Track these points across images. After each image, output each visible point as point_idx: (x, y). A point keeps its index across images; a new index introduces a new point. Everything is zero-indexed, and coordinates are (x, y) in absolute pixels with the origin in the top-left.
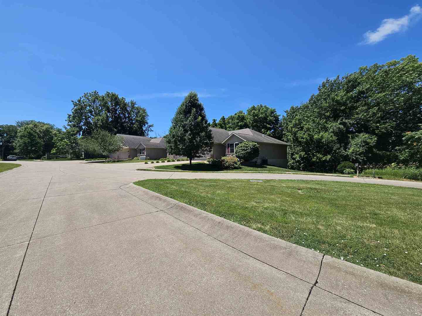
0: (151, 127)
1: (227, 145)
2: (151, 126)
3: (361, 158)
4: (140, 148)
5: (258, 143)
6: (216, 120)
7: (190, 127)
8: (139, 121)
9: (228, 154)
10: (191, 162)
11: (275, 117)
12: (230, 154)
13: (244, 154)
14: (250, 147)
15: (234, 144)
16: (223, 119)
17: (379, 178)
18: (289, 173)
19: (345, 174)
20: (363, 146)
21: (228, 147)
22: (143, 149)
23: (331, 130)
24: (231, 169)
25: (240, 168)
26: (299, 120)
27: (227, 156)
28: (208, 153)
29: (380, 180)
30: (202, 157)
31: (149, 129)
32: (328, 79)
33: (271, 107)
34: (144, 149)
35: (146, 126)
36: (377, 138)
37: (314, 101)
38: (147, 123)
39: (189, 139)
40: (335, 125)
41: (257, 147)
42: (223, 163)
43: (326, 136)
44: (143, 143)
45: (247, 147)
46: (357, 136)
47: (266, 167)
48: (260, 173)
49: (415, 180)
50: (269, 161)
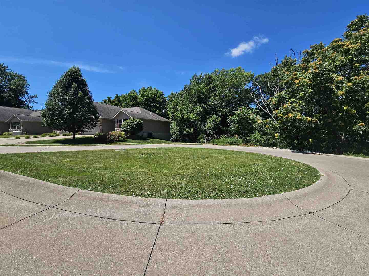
0: (33, 99)
1: (116, 120)
2: (33, 97)
3: (212, 132)
4: (14, 121)
5: (142, 119)
6: (111, 97)
7: (70, 102)
8: (14, 89)
9: (117, 129)
10: (74, 137)
11: (162, 98)
12: (119, 129)
13: (130, 128)
14: (135, 123)
15: (122, 120)
16: (117, 97)
17: (216, 145)
18: (163, 144)
19: (201, 143)
20: (213, 124)
21: (117, 123)
22: (17, 123)
23: (196, 112)
24: (115, 142)
25: (125, 141)
26: (176, 103)
27: (116, 131)
28: (93, 127)
29: (216, 146)
30: (87, 131)
31: (31, 100)
32: (196, 75)
33: (160, 90)
34: (19, 123)
35: (26, 96)
36: (221, 119)
37: (187, 90)
38: (27, 93)
39: (68, 113)
40: (199, 109)
41: (141, 123)
42: (108, 136)
43: (193, 116)
44: (17, 116)
45: (132, 123)
46: (211, 117)
47: (149, 140)
48: (140, 144)
49: (232, 145)
50: (154, 134)
